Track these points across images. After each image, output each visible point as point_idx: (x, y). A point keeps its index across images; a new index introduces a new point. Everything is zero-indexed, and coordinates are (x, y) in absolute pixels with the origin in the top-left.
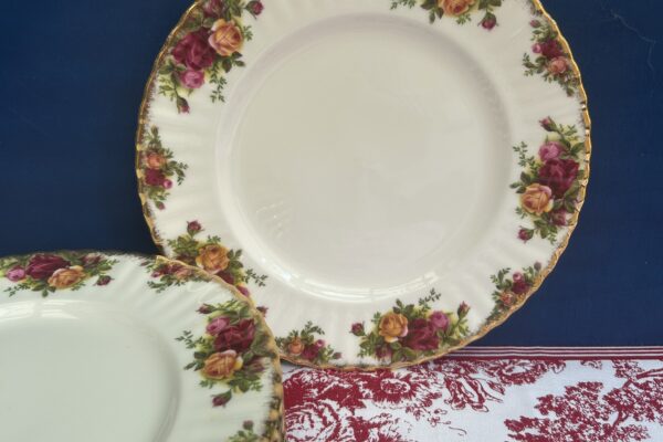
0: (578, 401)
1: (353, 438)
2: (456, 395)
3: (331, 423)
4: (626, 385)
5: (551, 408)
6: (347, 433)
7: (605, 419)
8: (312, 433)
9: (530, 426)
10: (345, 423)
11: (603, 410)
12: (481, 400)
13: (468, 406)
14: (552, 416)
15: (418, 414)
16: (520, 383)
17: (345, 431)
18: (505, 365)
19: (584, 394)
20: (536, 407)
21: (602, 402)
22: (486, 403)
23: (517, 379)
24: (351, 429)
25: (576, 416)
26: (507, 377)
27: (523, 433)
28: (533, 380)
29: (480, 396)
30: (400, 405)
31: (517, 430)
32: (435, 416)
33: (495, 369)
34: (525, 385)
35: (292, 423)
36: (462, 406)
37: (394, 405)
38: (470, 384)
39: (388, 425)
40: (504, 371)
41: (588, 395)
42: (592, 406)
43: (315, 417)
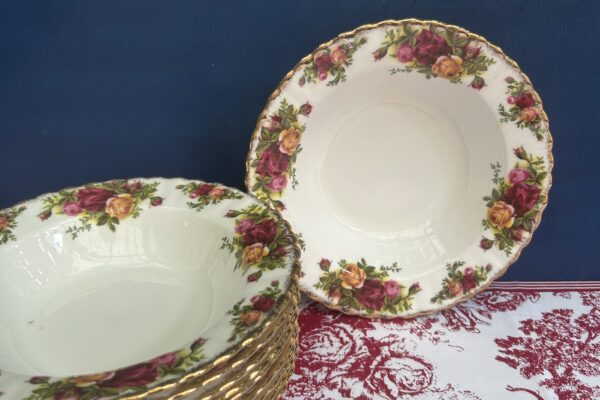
0: (554, 324)
1: (368, 354)
2: (450, 320)
3: (347, 343)
4: (593, 311)
5: (532, 329)
6: (363, 350)
7: (578, 338)
8: (332, 350)
9: (517, 343)
10: (359, 343)
11: (575, 330)
12: (473, 323)
13: (462, 328)
14: (534, 336)
15: (420, 334)
16: (504, 310)
17: (360, 348)
18: (490, 296)
19: (558, 318)
20: (520, 329)
21: (574, 325)
22: (478, 326)
23: (502, 307)
24: (365, 347)
25: (553, 335)
26: (492, 305)
27: (511, 349)
28: (514, 308)
29: (471, 320)
30: (405, 327)
31: (506, 347)
32: (436, 336)
33: (482, 299)
34: (508, 312)
35: (314, 343)
36: (457, 328)
37: (399, 327)
38: (462, 311)
39: (396, 344)
40: (489, 301)
41: (562, 319)
42: (566, 328)
43: (333, 338)
